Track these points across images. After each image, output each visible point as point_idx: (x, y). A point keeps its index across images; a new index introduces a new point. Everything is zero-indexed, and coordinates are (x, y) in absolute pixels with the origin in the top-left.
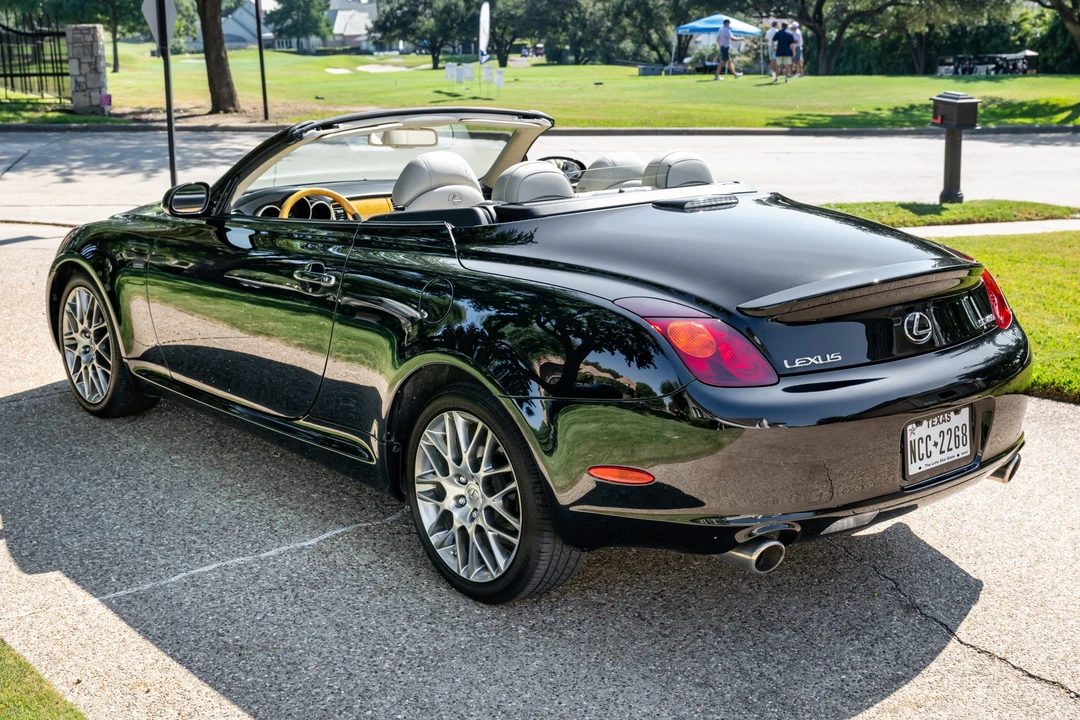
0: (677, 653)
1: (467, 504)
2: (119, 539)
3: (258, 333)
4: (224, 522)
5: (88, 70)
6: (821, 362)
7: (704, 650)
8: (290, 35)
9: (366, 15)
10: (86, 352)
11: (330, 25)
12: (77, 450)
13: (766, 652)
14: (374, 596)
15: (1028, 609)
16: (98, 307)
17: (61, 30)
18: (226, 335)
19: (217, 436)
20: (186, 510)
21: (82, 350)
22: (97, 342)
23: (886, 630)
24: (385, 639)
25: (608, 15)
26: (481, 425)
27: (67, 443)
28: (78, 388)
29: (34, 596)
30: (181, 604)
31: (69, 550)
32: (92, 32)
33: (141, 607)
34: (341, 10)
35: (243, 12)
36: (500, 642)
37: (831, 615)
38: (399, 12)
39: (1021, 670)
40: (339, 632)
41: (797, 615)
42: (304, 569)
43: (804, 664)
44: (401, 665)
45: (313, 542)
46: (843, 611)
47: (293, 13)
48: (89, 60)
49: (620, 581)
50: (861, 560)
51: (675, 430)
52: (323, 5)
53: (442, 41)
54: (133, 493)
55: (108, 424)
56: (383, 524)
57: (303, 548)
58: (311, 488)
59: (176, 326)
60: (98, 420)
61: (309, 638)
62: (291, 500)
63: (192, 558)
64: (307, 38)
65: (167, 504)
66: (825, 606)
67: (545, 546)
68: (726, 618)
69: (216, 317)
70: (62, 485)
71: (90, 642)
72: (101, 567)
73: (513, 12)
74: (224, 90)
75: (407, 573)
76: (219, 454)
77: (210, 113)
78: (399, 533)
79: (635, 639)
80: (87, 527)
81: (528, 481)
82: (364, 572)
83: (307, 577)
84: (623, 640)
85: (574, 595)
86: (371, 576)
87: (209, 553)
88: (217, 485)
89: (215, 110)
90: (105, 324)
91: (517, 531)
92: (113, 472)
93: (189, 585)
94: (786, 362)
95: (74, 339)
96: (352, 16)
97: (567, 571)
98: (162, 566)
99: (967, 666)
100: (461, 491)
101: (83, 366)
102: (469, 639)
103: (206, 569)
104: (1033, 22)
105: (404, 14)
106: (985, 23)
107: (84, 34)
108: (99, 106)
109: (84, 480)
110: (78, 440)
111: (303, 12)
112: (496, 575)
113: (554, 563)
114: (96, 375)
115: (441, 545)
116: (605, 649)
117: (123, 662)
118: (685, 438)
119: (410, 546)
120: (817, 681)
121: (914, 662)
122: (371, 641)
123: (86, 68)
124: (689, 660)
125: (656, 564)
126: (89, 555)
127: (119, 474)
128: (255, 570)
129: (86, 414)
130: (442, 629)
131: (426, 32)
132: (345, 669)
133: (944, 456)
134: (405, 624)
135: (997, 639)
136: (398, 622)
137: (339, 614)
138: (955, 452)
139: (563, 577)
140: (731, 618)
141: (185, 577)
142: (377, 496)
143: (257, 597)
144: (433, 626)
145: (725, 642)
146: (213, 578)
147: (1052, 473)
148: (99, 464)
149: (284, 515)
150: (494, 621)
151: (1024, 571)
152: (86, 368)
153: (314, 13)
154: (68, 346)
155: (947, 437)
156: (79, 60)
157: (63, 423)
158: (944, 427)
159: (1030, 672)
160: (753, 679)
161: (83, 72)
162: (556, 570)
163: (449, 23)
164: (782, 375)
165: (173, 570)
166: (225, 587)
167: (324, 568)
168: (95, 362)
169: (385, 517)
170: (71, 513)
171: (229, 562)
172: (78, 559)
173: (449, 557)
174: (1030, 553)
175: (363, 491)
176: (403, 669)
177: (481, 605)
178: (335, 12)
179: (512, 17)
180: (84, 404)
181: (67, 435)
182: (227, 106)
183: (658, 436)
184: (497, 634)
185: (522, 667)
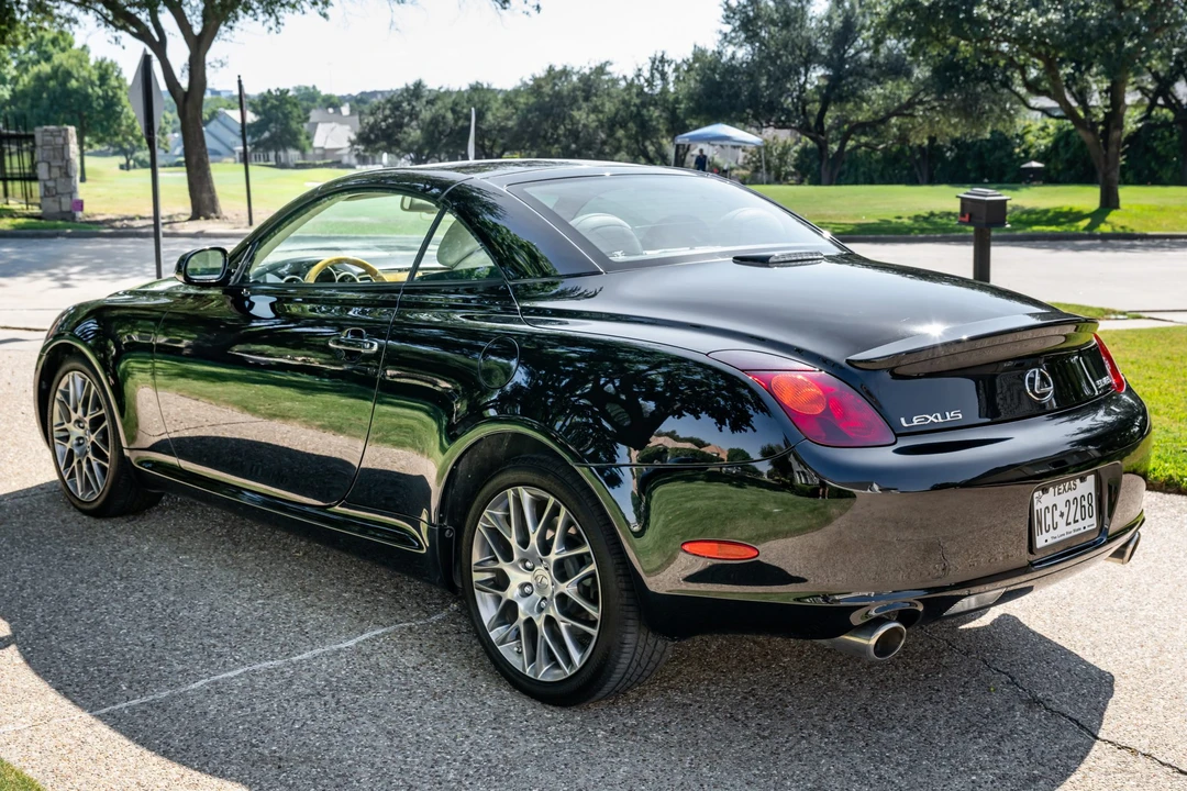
0: (782, 755)
1: (534, 593)
2: (127, 644)
3: (272, 416)
4: (246, 625)
5: (58, 175)
6: (940, 420)
7: (810, 751)
8: (268, 149)
9: (348, 127)
10: (79, 445)
11: (309, 137)
12: (71, 551)
13: (882, 753)
14: (427, 700)
15: (1162, 702)
16: (95, 392)
17: (29, 133)
18: (237, 420)
19: (229, 534)
20: (201, 613)
21: (75, 442)
22: (93, 431)
23: (1010, 726)
24: (446, 747)
25: (602, 126)
26: (552, 500)
27: (59, 544)
28: (69, 485)
29: (32, 707)
30: (205, 713)
31: (69, 656)
32: (63, 134)
33: (159, 717)
34: (323, 122)
35: (219, 125)
36: (578, 748)
37: (946, 712)
38: (383, 124)
39: (1170, 766)
40: (392, 740)
41: (908, 713)
42: (343, 672)
43: (927, 765)
44: (467, 775)
45: (351, 643)
46: (959, 707)
47: (272, 125)
48: (60, 164)
49: (704, 679)
50: (967, 654)
51: (775, 502)
52: (303, 117)
53: (428, 154)
54: (138, 595)
55: (104, 523)
56: (428, 624)
57: (340, 650)
58: (342, 587)
59: (178, 414)
60: (92, 520)
61: (358, 747)
62: (320, 600)
63: (213, 663)
64: (285, 151)
65: (178, 606)
66: (938, 702)
67: (629, 636)
68: (829, 718)
69: (224, 401)
70: (56, 587)
71: (102, 756)
72: (108, 674)
73: (502, 124)
74: (205, 196)
75: (462, 675)
76: (233, 553)
77: (190, 220)
78: (447, 633)
79: (731, 742)
80: (89, 631)
81: (610, 562)
82: (412, 675)
83: (348, 681)
84: (718, 743)
85: (655, 695)
86: (421, 679)
87: (232, 657)
88: (235, 586)
89: (195, 216)
90: (103, 411)
91: (596, 621)
92: (115, 574)
93: (213, 692)
94: (903, 420)
95: (66, 430)
96: (333, 129)
97: (651, 665)
98: (179, 672)
99: (1109, 763)
100: (527, 577)
101: (76, 460)
102: (543, 745)
103: (231, 674)
104: (1037, 134)
105: (388, 127)
106: (988, 136)
107: (54, 136)
108: (70, 212)
109: (82, 582)
110: (71, 541)
111: (282, 124)
112: (569, 672)
113: (637, 657)
114: (90, 468)
115: (503, 642)
116: (699, 753)
117: (142, 777)
118: (787, 511)
119: (461, 646)
120: (946, 783)
121: (1049, 761)
122: (430, 750)
123: (56, 172)
124: (796, 763)
125: (741, 661)
126: (93, 662)
127: (121, 576)
128: (287, 675)
129: (78, 514)
130: (510, 735)
131: (413, 143)
132: (403, 780)
133: (1070, 528)
134: (467, 731)
135: (1135, 733)
136: (458, 728)
137: (389, 720)
138: (1081, 524)
139: (646, 673)
140: (835, 717)
141: (207, 684)
142: (417, 595)
143: (293, 703)
144: (500, 732)
145: (833, 743)
146: (240, 684)
147: (1155, 561)
148: (98, 565)
149: (314, 616)
150: (569, 725)
151: (1148, 662)
152: (79, 462)
153: (294, 125)
154: (59, 438)
155: (1073, 507)
156: (49, 163)
157: (53, 524)
158: (1070, 495)
159: (1181, 768)
160: (872, 782)
161: (52, 176)
162: (639, 664)
163: (436, 135)
164: (900, 434)
165: (193, 677)
166: (254, 694)
167: (366, 672)
168: (90, 455)
169: (429, 616)
170: (69, 617)
171: (257, 667)
172: (81, 666)
173: (512, 654)
174: (1150, 643)
175: (402, 589)
176: (470, 780)
177: (551, 708)
178: (315, 125)
179: (503, 129)
180: (76, 503)
181: (59, 536)
182: (208, 212)
183: (753, 510)
184: (573, 739)
185: (607, 774)
